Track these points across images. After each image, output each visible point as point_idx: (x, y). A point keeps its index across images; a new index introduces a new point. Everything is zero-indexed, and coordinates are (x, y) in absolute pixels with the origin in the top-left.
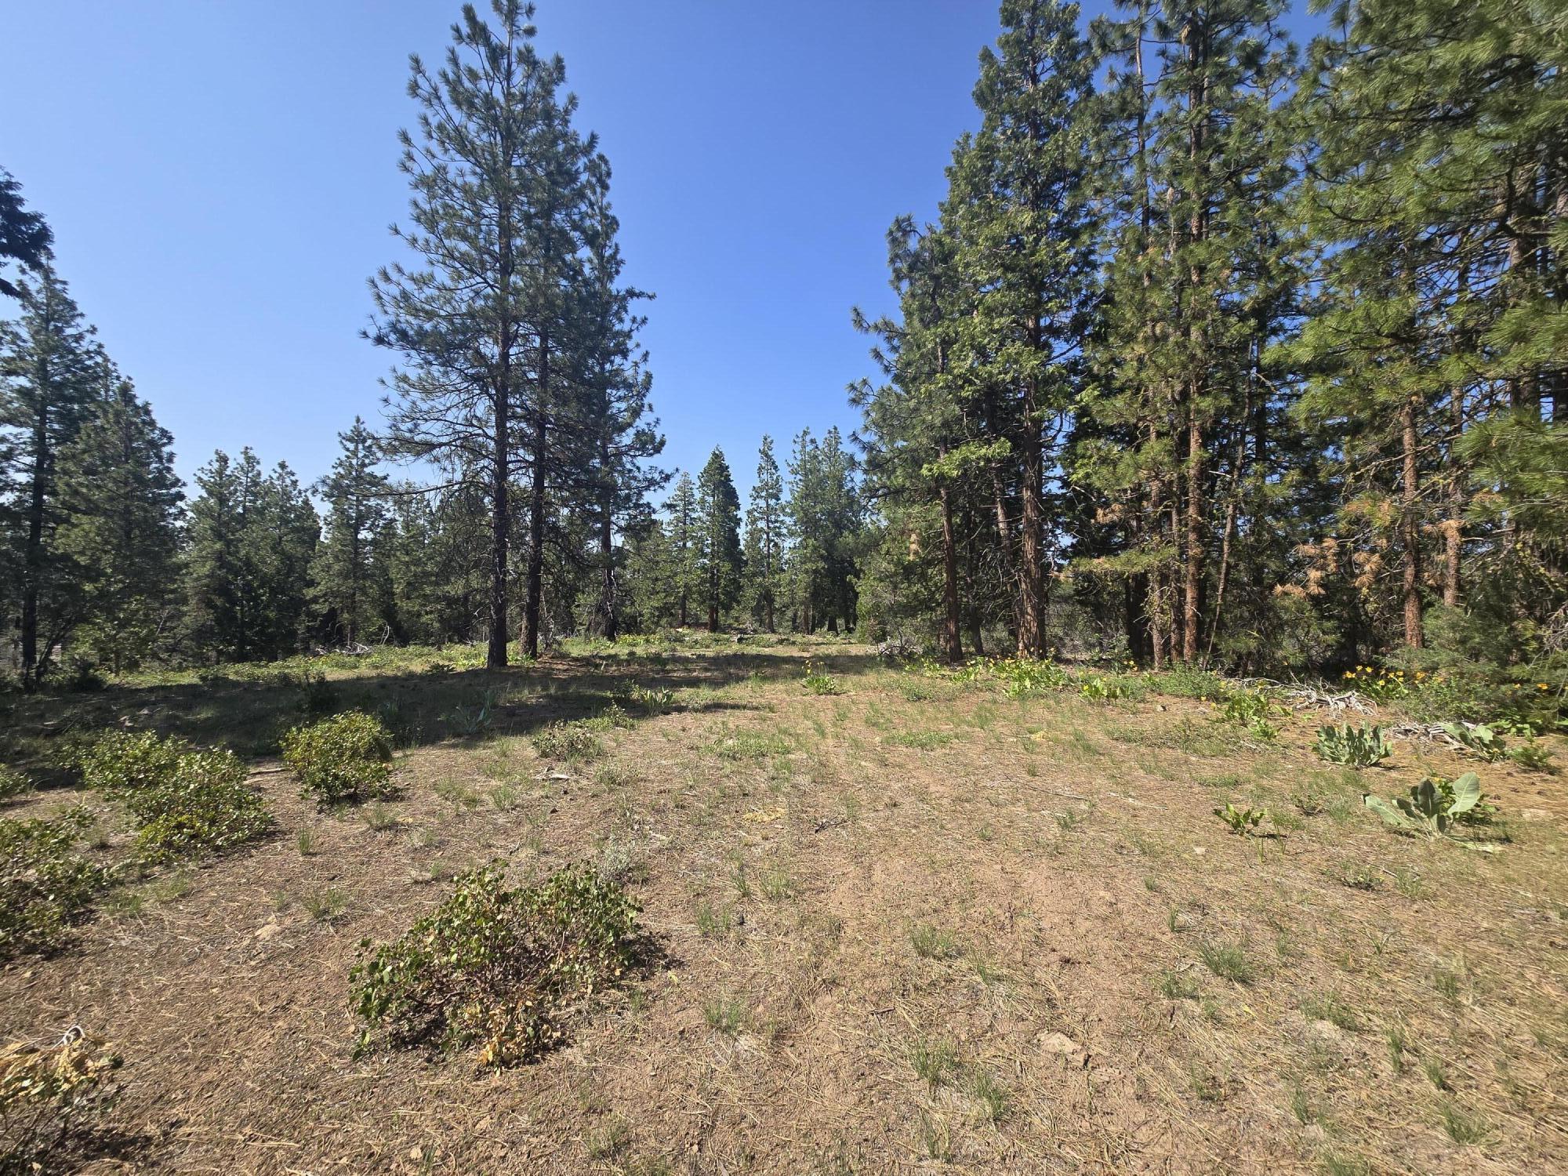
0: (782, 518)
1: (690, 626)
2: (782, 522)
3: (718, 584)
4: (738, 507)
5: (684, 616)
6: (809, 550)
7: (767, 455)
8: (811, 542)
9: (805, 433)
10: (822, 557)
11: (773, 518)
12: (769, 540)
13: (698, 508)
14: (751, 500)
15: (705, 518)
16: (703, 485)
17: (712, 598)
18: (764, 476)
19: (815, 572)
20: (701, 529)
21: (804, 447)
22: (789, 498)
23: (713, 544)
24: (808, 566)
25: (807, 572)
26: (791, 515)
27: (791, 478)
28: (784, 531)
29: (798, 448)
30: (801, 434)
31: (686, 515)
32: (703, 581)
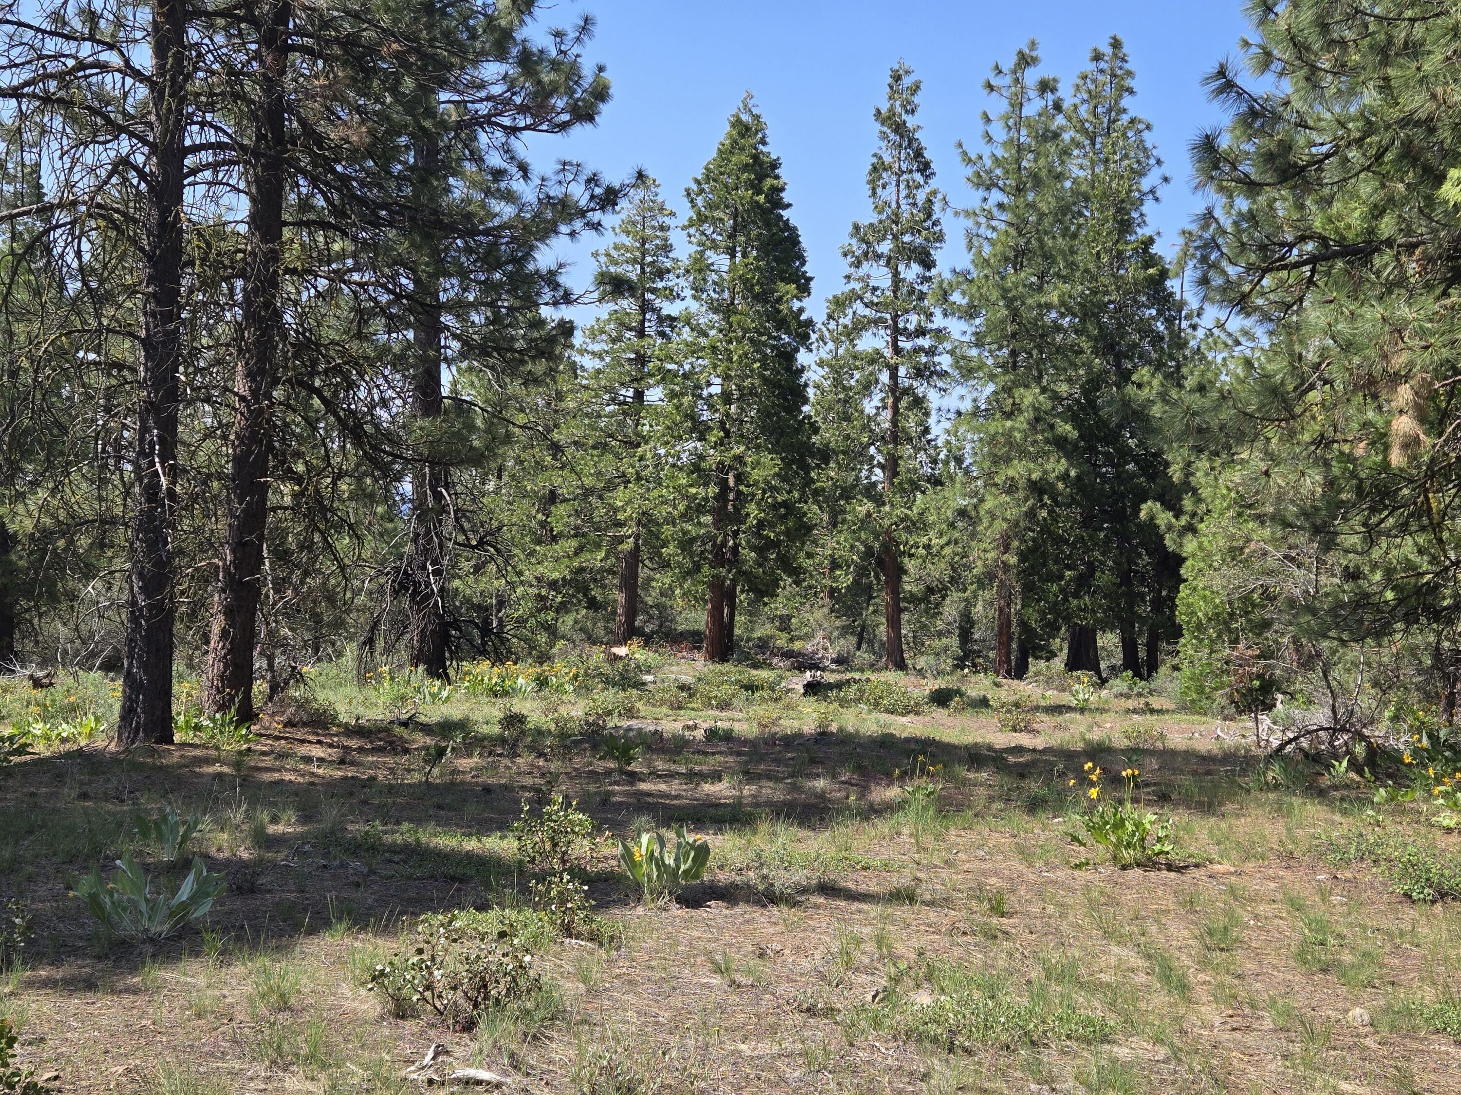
0: (938, 321)
1: (648, 641)
2: (940, 334)
3: (739, 518)
4: (804, 286)
5: (632, 610)
6: (1021, 422)
7: (900, 128)
8: (1029, 397)
9: (1025, 61)
10: (1060, 443)
11: (913, 321)
12: (896, 391)
13: (683, 285)
14: (845, 266)
15: (706, 318)
16: (702, 219)
17: (719, 560)
18: (888, 194)
19: (1038, 488)
20: (694, 350)
21: (1017, 105)
22: (964, 261)
23: (726, 397)
24: (1018, 469)
25: (1011, 488)
26: (970, 313)
27: (973, 198)
28: (945, 361)
29: (999, 106)
30: (1009, 62)
31: (645, 307)
32: (695, 509)
